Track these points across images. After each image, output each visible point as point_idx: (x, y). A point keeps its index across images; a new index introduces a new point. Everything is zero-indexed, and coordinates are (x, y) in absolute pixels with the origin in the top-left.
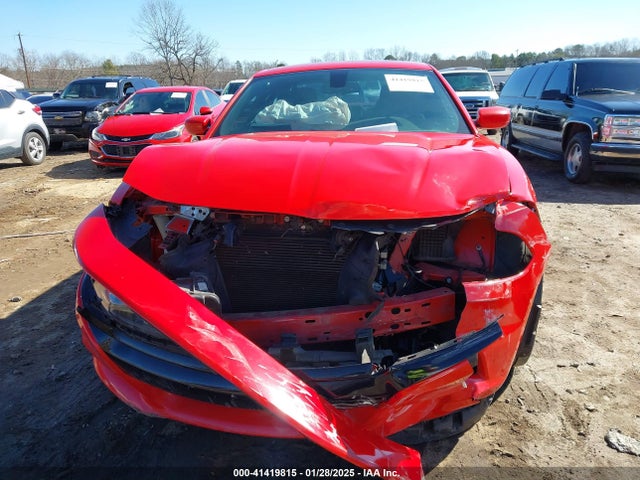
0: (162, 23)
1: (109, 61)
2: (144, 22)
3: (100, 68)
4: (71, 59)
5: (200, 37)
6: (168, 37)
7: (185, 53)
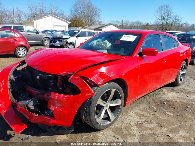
0: (164, 12)
1: (148, 23)
2: (158, 12)
3: (145, 25)
4: (138, 23)
5: (176, 16)
6: (165, 16)
7: (169, 21)
